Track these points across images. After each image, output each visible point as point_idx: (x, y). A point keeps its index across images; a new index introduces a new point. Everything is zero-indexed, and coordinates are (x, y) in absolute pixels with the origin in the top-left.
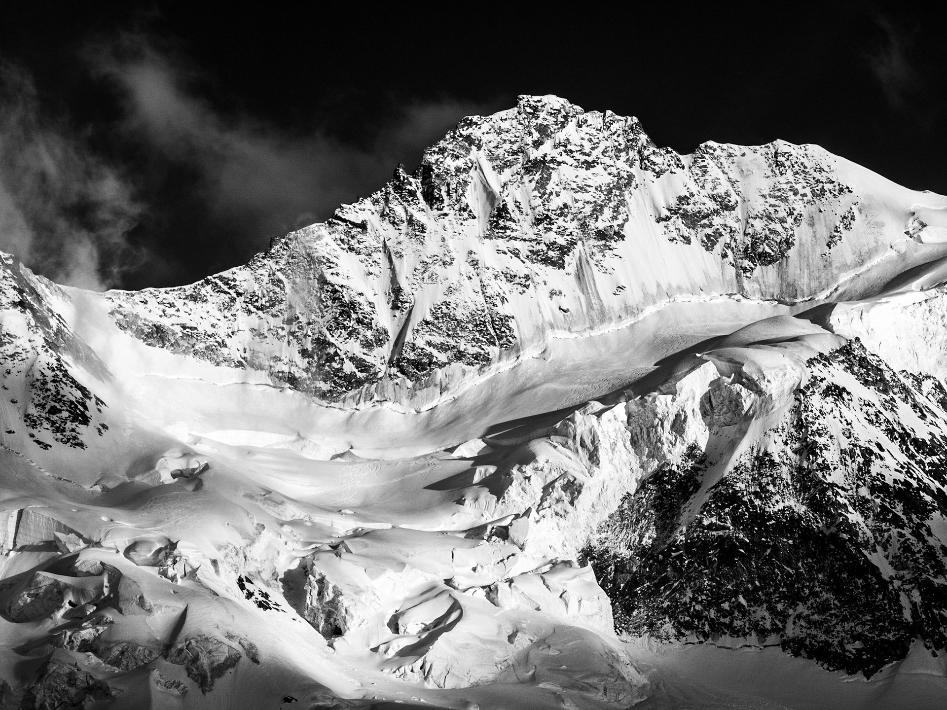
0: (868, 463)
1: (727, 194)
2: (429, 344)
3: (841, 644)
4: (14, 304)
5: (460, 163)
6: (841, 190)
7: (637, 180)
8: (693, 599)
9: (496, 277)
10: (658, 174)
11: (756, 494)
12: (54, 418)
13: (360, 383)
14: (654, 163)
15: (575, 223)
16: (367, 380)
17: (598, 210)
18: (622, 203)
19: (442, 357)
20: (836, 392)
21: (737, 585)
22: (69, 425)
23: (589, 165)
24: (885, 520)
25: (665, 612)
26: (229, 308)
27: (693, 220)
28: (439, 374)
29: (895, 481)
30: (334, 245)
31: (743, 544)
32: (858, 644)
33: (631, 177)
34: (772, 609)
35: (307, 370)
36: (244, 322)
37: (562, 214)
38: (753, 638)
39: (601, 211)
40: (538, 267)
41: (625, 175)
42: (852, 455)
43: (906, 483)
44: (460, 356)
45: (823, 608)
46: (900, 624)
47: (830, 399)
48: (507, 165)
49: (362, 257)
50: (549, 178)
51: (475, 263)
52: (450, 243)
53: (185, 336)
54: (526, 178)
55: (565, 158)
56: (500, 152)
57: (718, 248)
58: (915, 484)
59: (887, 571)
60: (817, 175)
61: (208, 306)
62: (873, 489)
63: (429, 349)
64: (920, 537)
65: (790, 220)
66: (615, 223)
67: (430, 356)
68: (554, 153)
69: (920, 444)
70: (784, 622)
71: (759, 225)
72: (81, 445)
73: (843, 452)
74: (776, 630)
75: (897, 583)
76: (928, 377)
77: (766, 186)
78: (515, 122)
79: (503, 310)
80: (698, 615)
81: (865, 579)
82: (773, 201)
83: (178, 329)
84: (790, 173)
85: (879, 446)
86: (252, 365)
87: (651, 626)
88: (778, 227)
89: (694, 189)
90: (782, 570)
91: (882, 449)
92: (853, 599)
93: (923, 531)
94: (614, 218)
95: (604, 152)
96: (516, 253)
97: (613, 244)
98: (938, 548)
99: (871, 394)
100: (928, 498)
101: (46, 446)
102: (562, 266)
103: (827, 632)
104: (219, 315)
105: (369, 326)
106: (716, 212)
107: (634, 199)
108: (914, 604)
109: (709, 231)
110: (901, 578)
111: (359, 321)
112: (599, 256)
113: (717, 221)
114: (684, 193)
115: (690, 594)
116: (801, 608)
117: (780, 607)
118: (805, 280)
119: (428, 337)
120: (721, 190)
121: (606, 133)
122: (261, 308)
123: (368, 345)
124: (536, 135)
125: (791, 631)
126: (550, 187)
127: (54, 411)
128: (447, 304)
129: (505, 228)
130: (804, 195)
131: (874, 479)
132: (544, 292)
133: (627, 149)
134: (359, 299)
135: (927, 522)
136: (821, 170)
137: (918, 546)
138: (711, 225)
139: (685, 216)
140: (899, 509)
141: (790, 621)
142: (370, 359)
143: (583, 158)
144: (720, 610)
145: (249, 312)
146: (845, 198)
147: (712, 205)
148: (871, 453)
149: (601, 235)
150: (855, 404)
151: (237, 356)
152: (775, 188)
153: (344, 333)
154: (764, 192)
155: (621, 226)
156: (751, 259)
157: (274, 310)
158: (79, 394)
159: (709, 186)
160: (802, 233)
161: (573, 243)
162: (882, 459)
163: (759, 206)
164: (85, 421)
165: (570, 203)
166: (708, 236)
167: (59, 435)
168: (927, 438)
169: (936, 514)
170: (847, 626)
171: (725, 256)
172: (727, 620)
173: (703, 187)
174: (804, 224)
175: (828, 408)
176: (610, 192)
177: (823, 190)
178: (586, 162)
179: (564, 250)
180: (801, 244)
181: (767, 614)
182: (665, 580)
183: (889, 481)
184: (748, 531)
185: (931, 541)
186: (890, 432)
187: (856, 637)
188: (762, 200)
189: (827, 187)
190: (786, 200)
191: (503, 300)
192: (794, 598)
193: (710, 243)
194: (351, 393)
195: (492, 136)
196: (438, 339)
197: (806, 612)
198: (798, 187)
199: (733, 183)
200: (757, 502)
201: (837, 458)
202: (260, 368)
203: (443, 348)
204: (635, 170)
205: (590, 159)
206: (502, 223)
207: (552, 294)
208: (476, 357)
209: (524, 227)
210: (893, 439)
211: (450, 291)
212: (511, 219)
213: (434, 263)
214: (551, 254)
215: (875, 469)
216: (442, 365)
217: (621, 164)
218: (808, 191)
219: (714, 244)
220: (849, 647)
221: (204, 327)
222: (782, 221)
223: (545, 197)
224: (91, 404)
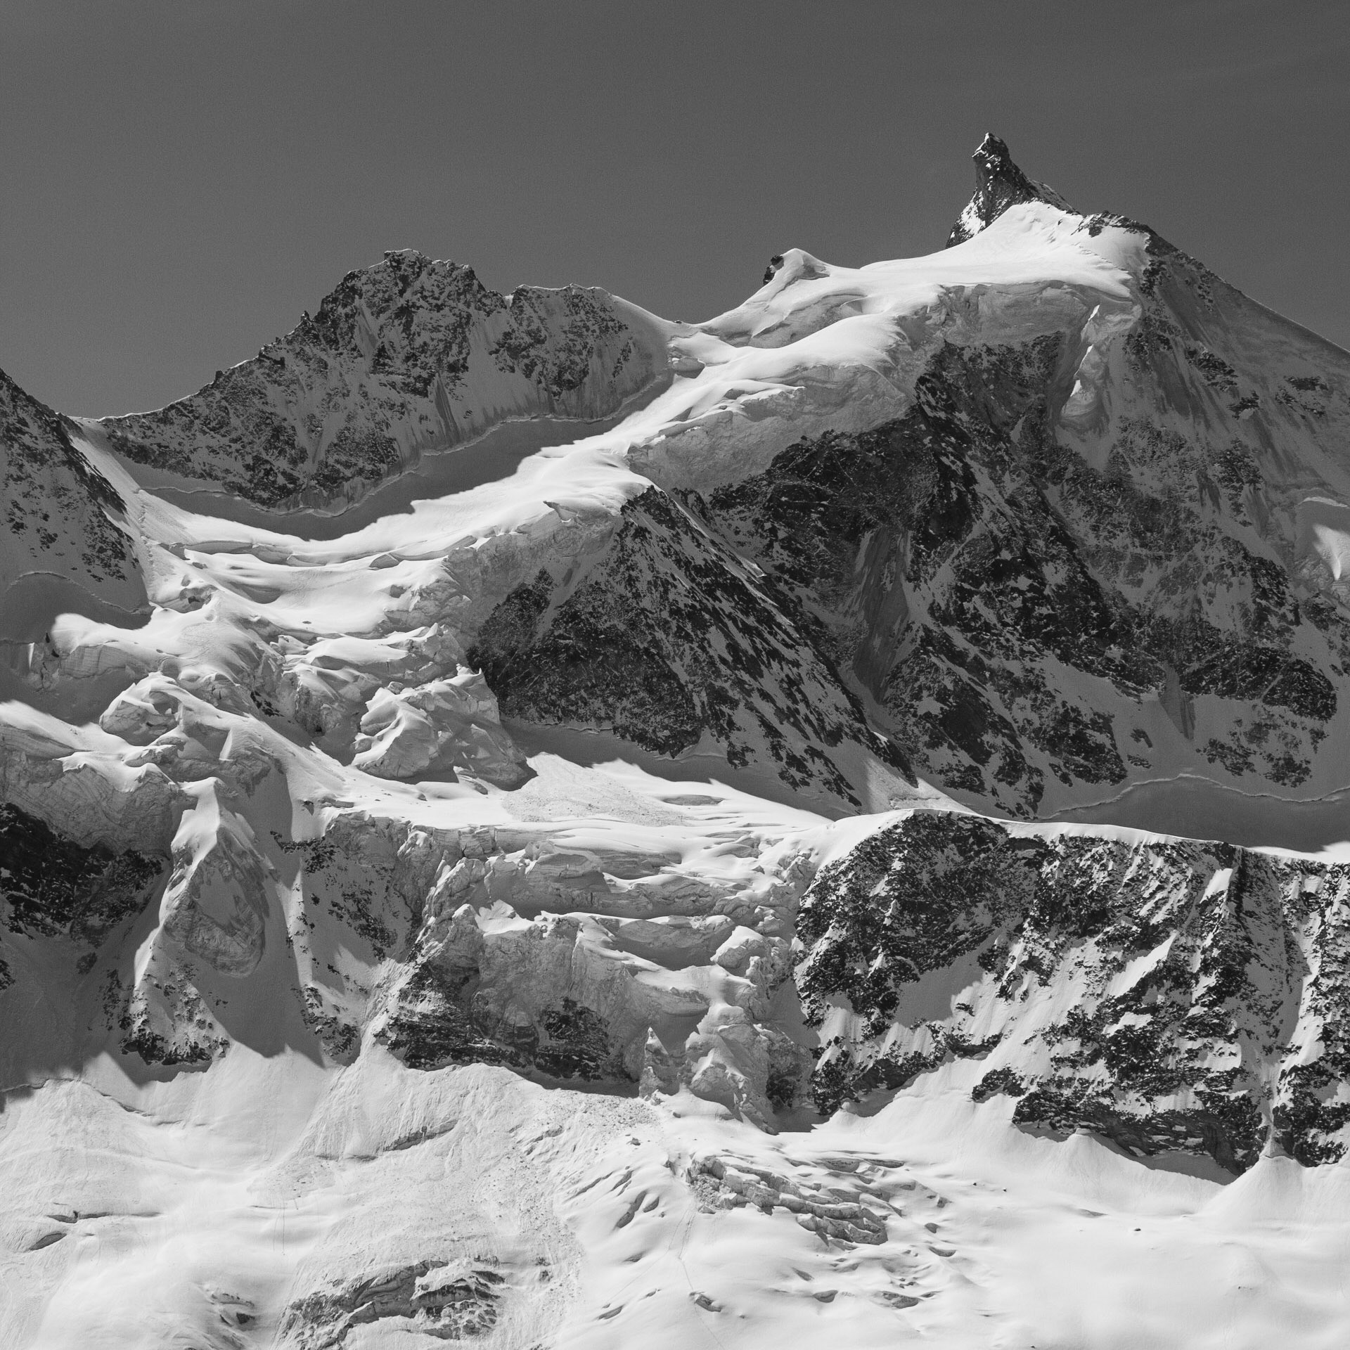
0: (666, 591)
1: (539, 330)
2: (338, 462)
3: (654, 731)
4: (64, 463)
5: (348, 310)
6: (620, 327)
7: (474, 319)
8: (549, 691)
9: (381, 406)
10: (488, 314)
11: (590, 613)
12: (102, 556)
13: (289, 492)
14: (484, 305)
15: (433, 359)
16: (295, 490)
17: (448, 347)
18: (465, 339)
19: (348, 473)
20: (641, 533)
21: (580, 682)
22: (113, 562)
23: (439, 308)
24: (680, 637)
25: (530, 699)
26: (189, 429)
27: (515, 352)
28: (346, 485)
29: (686, 605)
30: (262, 378)
31: (584, 652)
32: (667, 733)
33: (469, 316)
34: (605, 702)
35: (250, 481)
36: (202, 440)
37: (423, 352)
38: (592, 723)
39: (450, 348)
40: (409, 397)
41: (464, 314)
42: (656, 586)
43: (693, 606)
44: (361, 472)
45: (641, 704)
46: (692, 718)
47: (638, 540)
48: (382, 311)
49: (282, 388)
50: (412, 321)
51: (365, 395)
52: (346, 377)
53: (161, 454)
54: (397, 322)
55: (422, 302)
56: (376, 299)
57: (535, 375)
58: (697, 605)
59: (684, 677)
60: (602, 314)
61: (175, 427)
62: (672, 613)
63: (338, 466)
64: (703, 649)
65: (585, 353)
66: (461, 357)
67: (338, 471)
68: (414, 299)
69: (698, 569)
70: (614, 712)
71: (563, 356)
72: (123, 577)
73: (649, 583)
74: (609, 718)
75: (690, 686)
76: (691, 492)
77: (566, 322)
78: (385, 275)
79: (388, 434)
80: (553, 704)
81: (670, 684)
82: (571, 336)
83: (155, 447)
84: (582, 312)
85: (672, 576)
86: (210, 476)
87: (521, 709)
88: (577, 359)
89: (515, 326)
90: (611, 672)
91: (675, 579)
92: (661, 699)
93: (706, 644)
94: (460, 353)
95: (449, 296)
96: (393, 385)
97: (460, 374)
98: (716, 657)
99: (664, 531)
100: (707, 617)
101: (100, 579)
102: (426, 395)
103: (644, 722)
104: (182, 435)
105: (293, 446)
106: (531, 345)
107: (473, 335)
108: (703, 703)
109: (527, 361)
110: (693, 682)
111: (287, 443)
112: (451, 386)
113: (532, 352)
114: (508, 330)
115: (546, 686)
116: (625, 703)
117: (611, 700)
118: (598, 404)
119: (336, 457)
120: (534, 327)
121: (449, 280)
122: (213, 429)
123: (294, 462)
124: (401, 285)
125: (620, 719)
126: (413, 328)
127: (101, 550)
128: (348, 429)
129: (384, 365)
130: (594, 331)
131: (671, 605)
132: (415, 417)
133: (465, 292)
134: (285, 424)
135: (707, 636)
136: (604, 310)
137: (703, 657)
138: (528, 356)
139: (509, 349)
140: (689, 627)
141: (618, 711)
142: (295, 474)
143: (434, 302)
144: (568, 700)
145: (205, 433)
146: (623, 335)
147: (528, 340)
148: (668, 582)
149: (453, 368)
150: (654, 541)
151: (198, 469)
152: (573, 326)
153: (276, 452)
154: (567, 329)
155: (465, 359)
156: (559, 385)
157: (223, 431)
158: (116, 535)
159: (525, 323)
160: (594, 363)
161: (432, 375)
162: (675, 587)
163: (562, 340)
164: (123, 556)
165: (428, 341)
166: (526, 365)
167: (107, 570)
168: (702, 563)
169: (713, 629)
170: (659, 718)
171: (540, 382)
172: (574, 708)
173: (521, 324)
174: (595, 356)
175: (636, 548)
176: (455, 330)
177: (607, 327)
178: (437, 305)
179: (427, 382)
180: (594, 373)
181: (602, 705)
182: (528, 675)
183: (681, 606)
184: (586, 642)
185: (711, 652)
186: (678, 562)
187: (666, 727)
188: (563, 336)
189: (610, 324)
190: (580, 335)
191: (388, 425)
192: (621, 696)
193: (528, 371)
194: (284, 501)
195: (369, 287)
196: (343, 458)
197: (629, 706)
198: (589, 324)
199: (542, 320)
200: (592, 620)
201: (645, 587)
202: (217, 478)
203: (347, 465)
204: (472, 310)
205: (439, 303)
206: (382, 361)
207: (421, 418)
208: (372, 472)
209: (398, 363)
210: (680, 567)
211: (350, 418)
212: (388, 357)
213: (336, 395)
214: (418, 385)
215: (671, 596)
216: (348, 479)
217: (461, 306)
218: (596, 327)
219: (531, 371)
220: (659, 734)
221: (174, 445)
222: (580, 353)
223: (410, 337)
224: (124, 541)
